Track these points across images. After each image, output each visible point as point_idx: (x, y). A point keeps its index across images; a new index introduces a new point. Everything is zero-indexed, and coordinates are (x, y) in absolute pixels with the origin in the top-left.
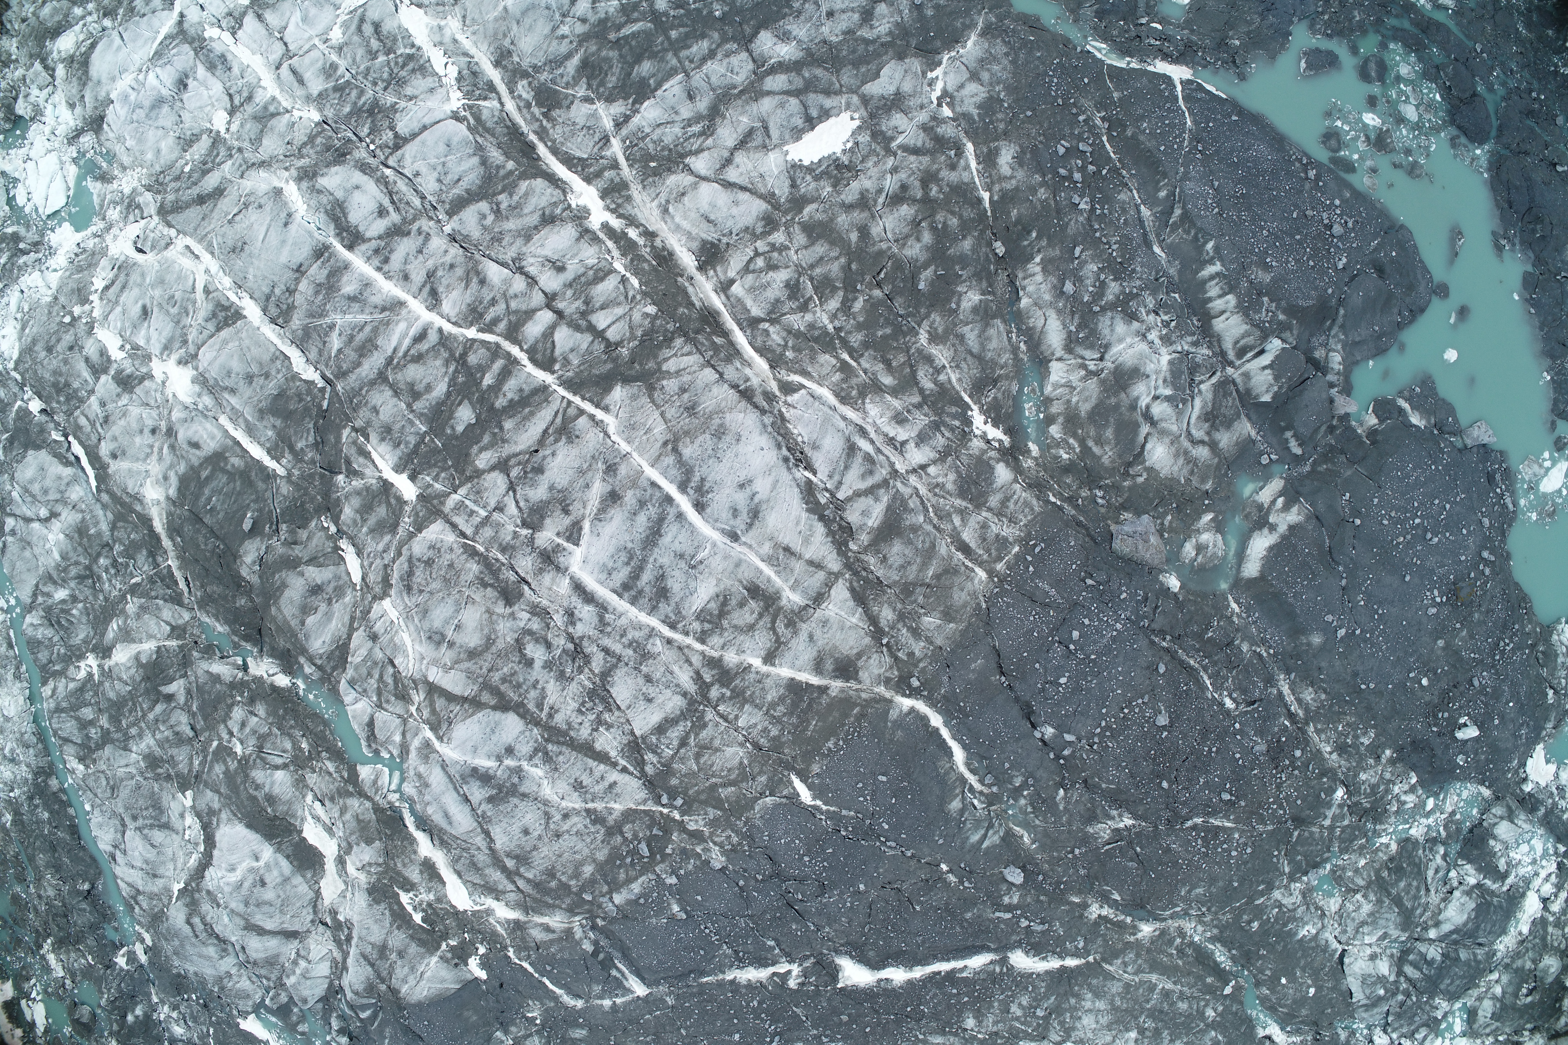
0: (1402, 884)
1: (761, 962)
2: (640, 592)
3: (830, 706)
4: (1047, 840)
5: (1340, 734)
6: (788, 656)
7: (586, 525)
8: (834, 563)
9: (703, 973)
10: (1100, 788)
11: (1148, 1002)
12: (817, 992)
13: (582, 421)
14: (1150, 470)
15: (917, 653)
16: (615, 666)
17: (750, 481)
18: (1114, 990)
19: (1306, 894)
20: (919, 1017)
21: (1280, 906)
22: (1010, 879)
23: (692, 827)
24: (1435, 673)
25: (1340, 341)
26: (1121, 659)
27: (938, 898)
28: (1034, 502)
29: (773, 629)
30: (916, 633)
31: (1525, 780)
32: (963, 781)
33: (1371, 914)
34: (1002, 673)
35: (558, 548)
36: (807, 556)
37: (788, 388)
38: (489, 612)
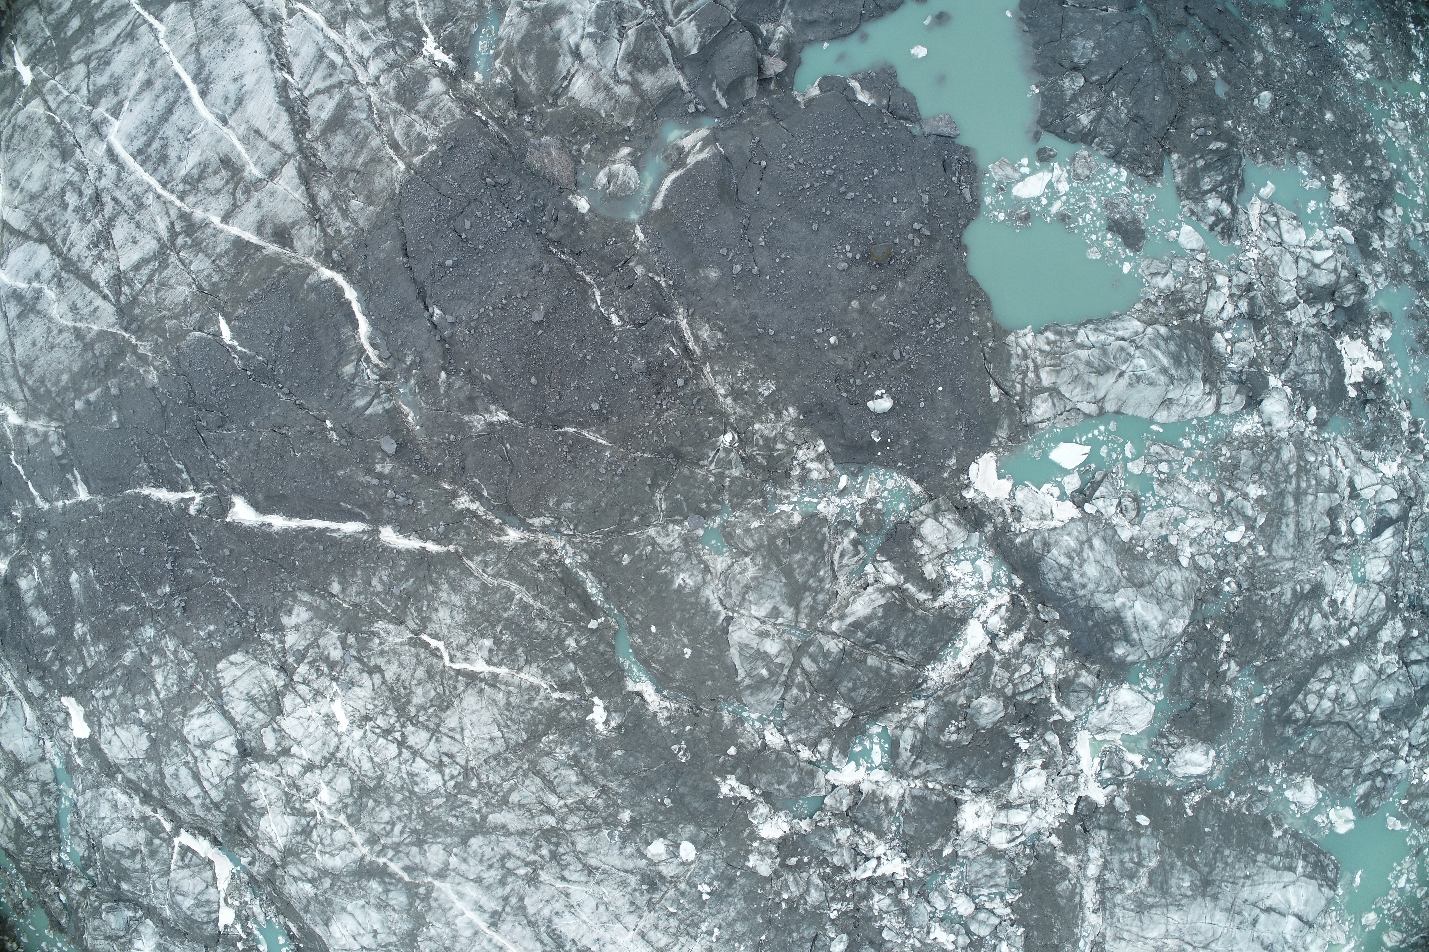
0: (797, 557)
1: (174, 487)
2: (149, 157)
3: (261, 262)
4: (430, 424)
5: (739, 380)
6: (239, 217)
7: (126, 104)
8: (290, 147)
9: (128, 486)
10: (481, 379)
11: (505, 610)
12: (210, 521)
13: (144, 28)
14: (571, 99)
15: (343, 231)
16: (119, 213)
17: (242, 76)
18: (471, 587)
19: (688, 541)
20: (292, 569)
21: (654, 543)
22: (385, 447)
23: (141, 351)
24: (850, 337)
25: (789, 18)
26: (508, 254)
27: (316, 449)
28: (457, 111)
29: (233, 194)
30: (345, 213)
31: (967, 486)
32: (362, 350)
33: (754, 579)
34: (406, 255)
35: (104, 121)
36: (270, 139)
37: (292, 13)
38: (50, 166)
